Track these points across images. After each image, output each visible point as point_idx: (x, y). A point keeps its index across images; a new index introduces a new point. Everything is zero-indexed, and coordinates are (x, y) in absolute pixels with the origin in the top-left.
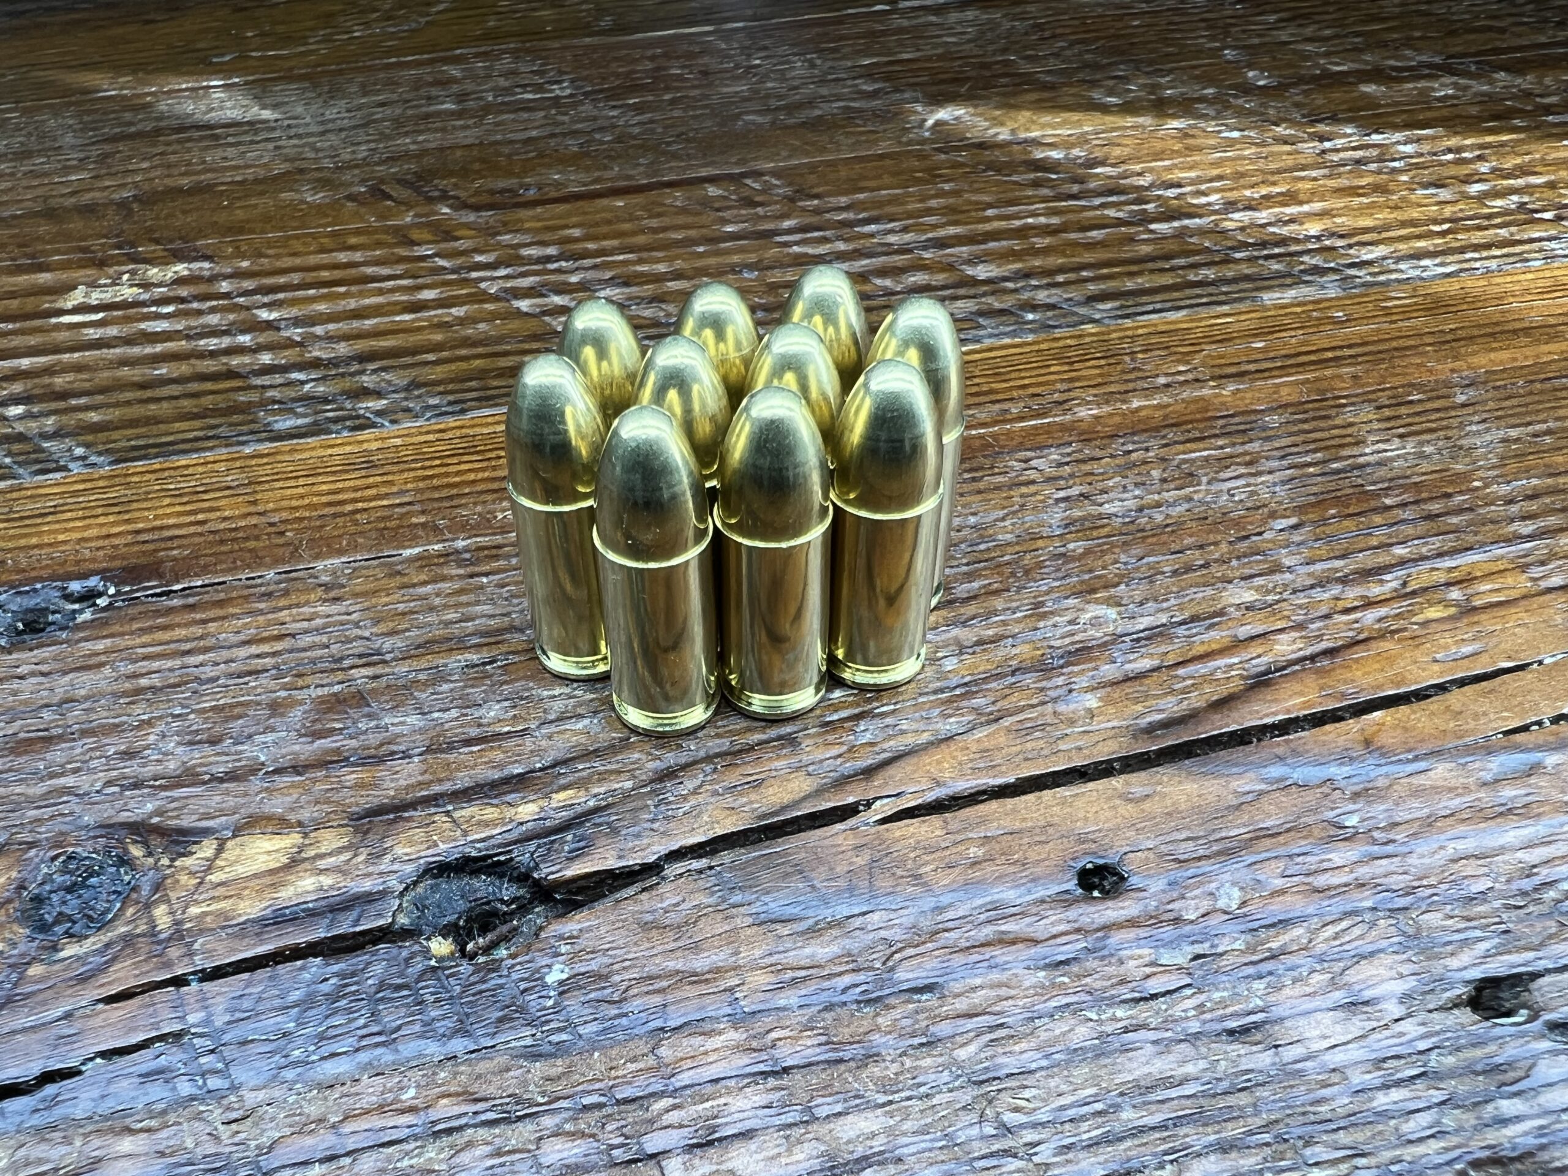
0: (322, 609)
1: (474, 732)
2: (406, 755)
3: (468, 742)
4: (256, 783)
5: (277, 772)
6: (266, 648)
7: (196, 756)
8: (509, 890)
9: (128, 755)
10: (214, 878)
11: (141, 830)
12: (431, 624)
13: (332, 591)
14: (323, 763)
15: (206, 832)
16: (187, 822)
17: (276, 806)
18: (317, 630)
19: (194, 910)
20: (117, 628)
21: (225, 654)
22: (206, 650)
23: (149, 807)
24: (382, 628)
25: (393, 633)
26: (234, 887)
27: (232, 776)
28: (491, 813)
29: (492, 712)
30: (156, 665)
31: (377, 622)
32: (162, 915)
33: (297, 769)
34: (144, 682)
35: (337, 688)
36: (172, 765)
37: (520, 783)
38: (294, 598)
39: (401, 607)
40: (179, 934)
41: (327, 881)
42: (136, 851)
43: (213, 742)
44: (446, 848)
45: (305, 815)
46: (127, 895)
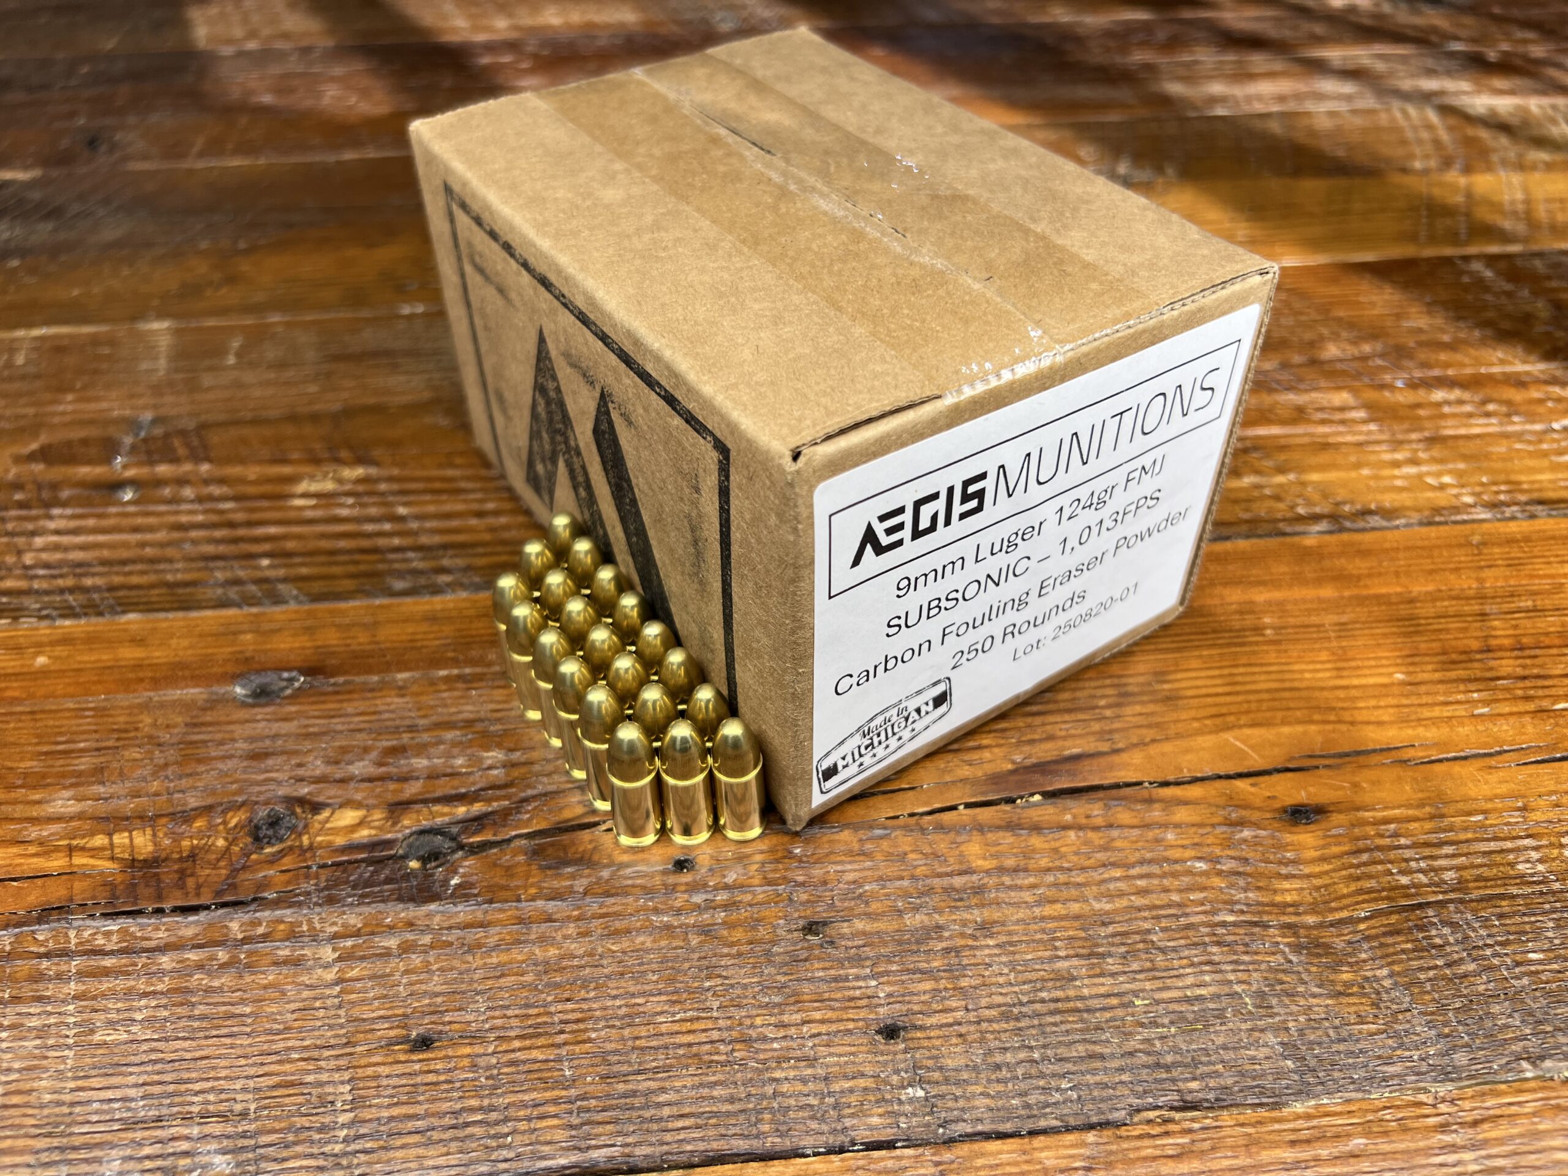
0: (396, 700)
1: (449, 770)
2: (417, 778)
3: (445, 775)
4: (352, 784)
5: (363, 780)
6: (367, 718)
7: (329, 769)
8: (448, 844)
9: (300, 765)
10: (328, 825)
11: (301, 801)
12: (443, 714)
13: (401, 690)
14: (381, 779)
15: (327, 805)
16: (321, 799)
17: (358, 797)
18: (392, 712)
19: (319, 839)
20: (302, 700)
21: (348, 719)
22: (340, 716)
23: (306, 790)
24: (421, 713)
25: (425, 716)
26: (335, 831)
27: (342, 781)
28: (446, 809)
29: (459, 761)
30: (318, 721)
31: (419, 709)
32: (305, 840)
33: (370, 780)
34: (311, 730)
35: (394, 743)
36: (318, 772)
37: (461, 798)
38: (384, 693)
39: (432, 703)
40: (311, 848)
41: (373, 832)
42: (298, 810)
43: (337, 763)
44: (425, 824)
45: (371, 801)
46: (293, 829)
